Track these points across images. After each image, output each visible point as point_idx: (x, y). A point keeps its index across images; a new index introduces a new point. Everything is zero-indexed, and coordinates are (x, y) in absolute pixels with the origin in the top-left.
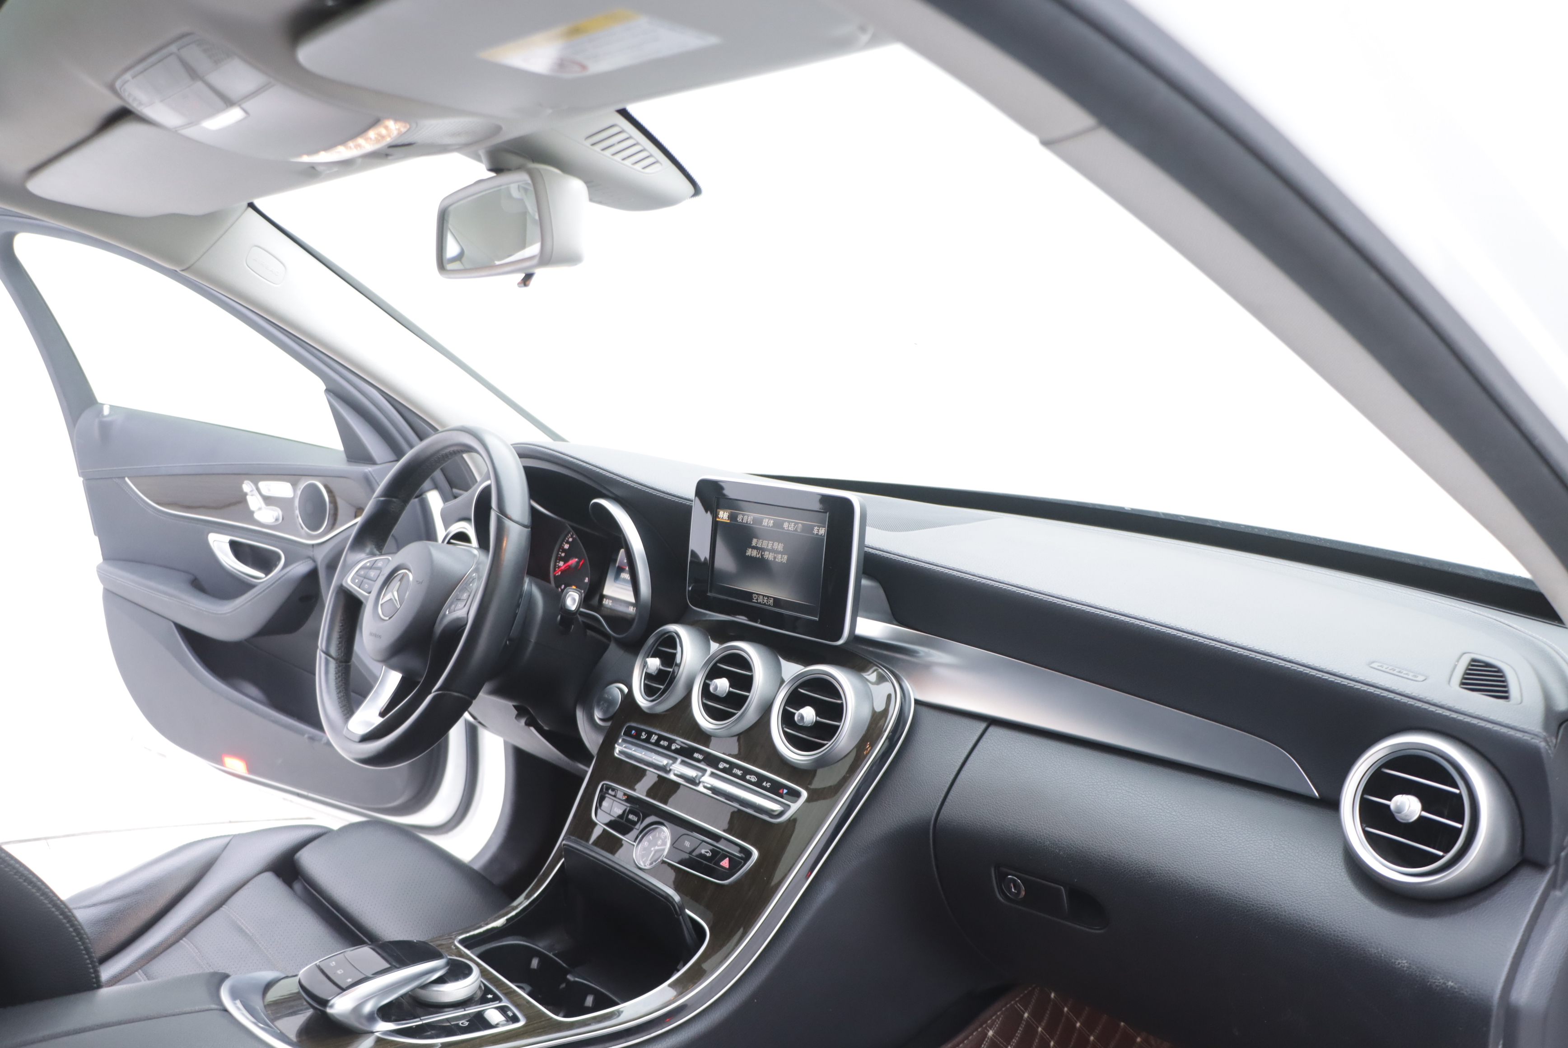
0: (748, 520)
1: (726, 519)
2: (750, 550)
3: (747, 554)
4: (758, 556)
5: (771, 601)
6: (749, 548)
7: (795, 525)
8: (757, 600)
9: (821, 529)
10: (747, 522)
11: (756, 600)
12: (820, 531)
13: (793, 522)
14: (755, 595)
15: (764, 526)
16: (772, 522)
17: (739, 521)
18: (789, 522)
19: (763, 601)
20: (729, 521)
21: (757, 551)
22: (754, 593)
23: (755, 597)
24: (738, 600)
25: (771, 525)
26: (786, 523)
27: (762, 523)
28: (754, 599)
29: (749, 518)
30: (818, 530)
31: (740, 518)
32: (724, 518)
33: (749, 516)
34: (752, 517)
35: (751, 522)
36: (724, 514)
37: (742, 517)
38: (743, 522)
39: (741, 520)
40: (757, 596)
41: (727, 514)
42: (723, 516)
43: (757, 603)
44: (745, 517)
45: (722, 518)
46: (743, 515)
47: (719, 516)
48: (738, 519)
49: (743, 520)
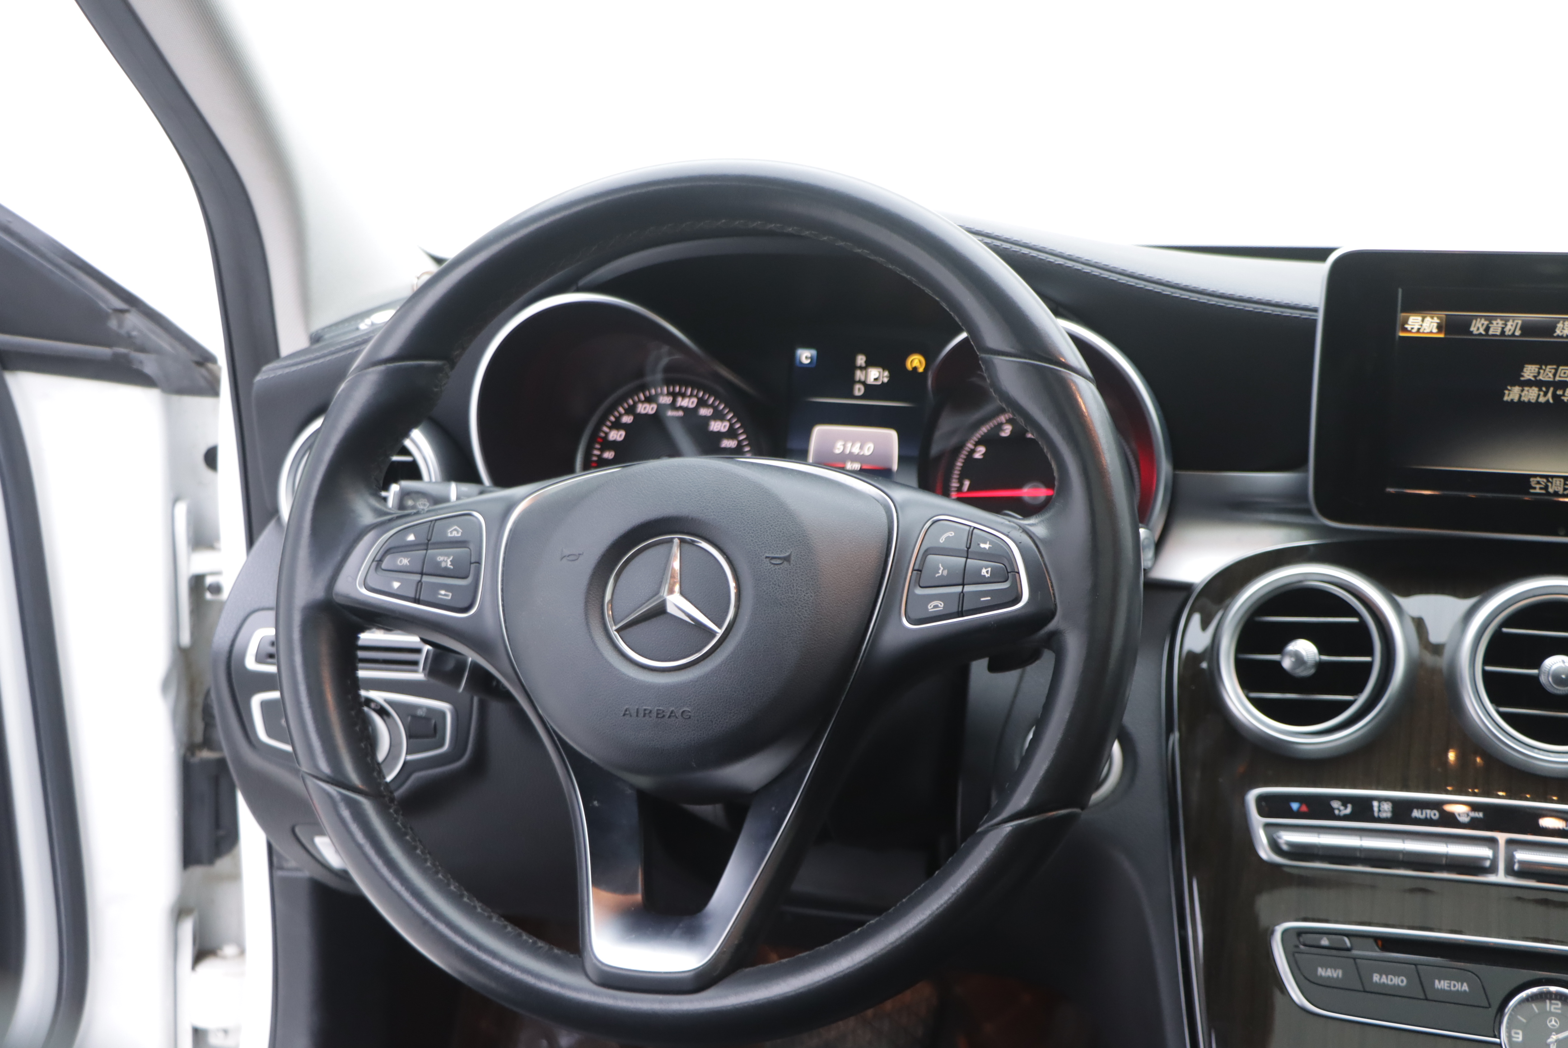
0: (1507, 329)
1: (1431, 332)
2: (1516, 390)
3: (1506, 398)
4: (1542, 399)
6: (1513, 385)
8: (1546, 488)
10: (1503, 332)
11: (1541, 489)
14: (1539, 479)
15: (1558, 337)
17: (1475, 332)
19: (1563, 489)
20: (1442, 336)
21: (1540, 390)
22: (1535, 476)
23: (1538, 483)
24: (1489, 495)
27: (1555, 332)
28: (1535, 488)
29: (1510, 323)
31: (1480, 326)
32: (1425, 329)
33: (1508, 321)
34: (1520, 322)
35: (1518, 333)
36: (1423, 321)
37: (1486, 323)
38: (1491, 332)
39: (1482, 331)
40: (1543, 482)
41: (1433, 321)
42: (1421, 325)
43: (1548, 494)
44: (1494, 322)
45: (1419, 329)
46: (1490, 319)
47: (1406, 326)
48: (1472, 329)
49: (1487, 329)
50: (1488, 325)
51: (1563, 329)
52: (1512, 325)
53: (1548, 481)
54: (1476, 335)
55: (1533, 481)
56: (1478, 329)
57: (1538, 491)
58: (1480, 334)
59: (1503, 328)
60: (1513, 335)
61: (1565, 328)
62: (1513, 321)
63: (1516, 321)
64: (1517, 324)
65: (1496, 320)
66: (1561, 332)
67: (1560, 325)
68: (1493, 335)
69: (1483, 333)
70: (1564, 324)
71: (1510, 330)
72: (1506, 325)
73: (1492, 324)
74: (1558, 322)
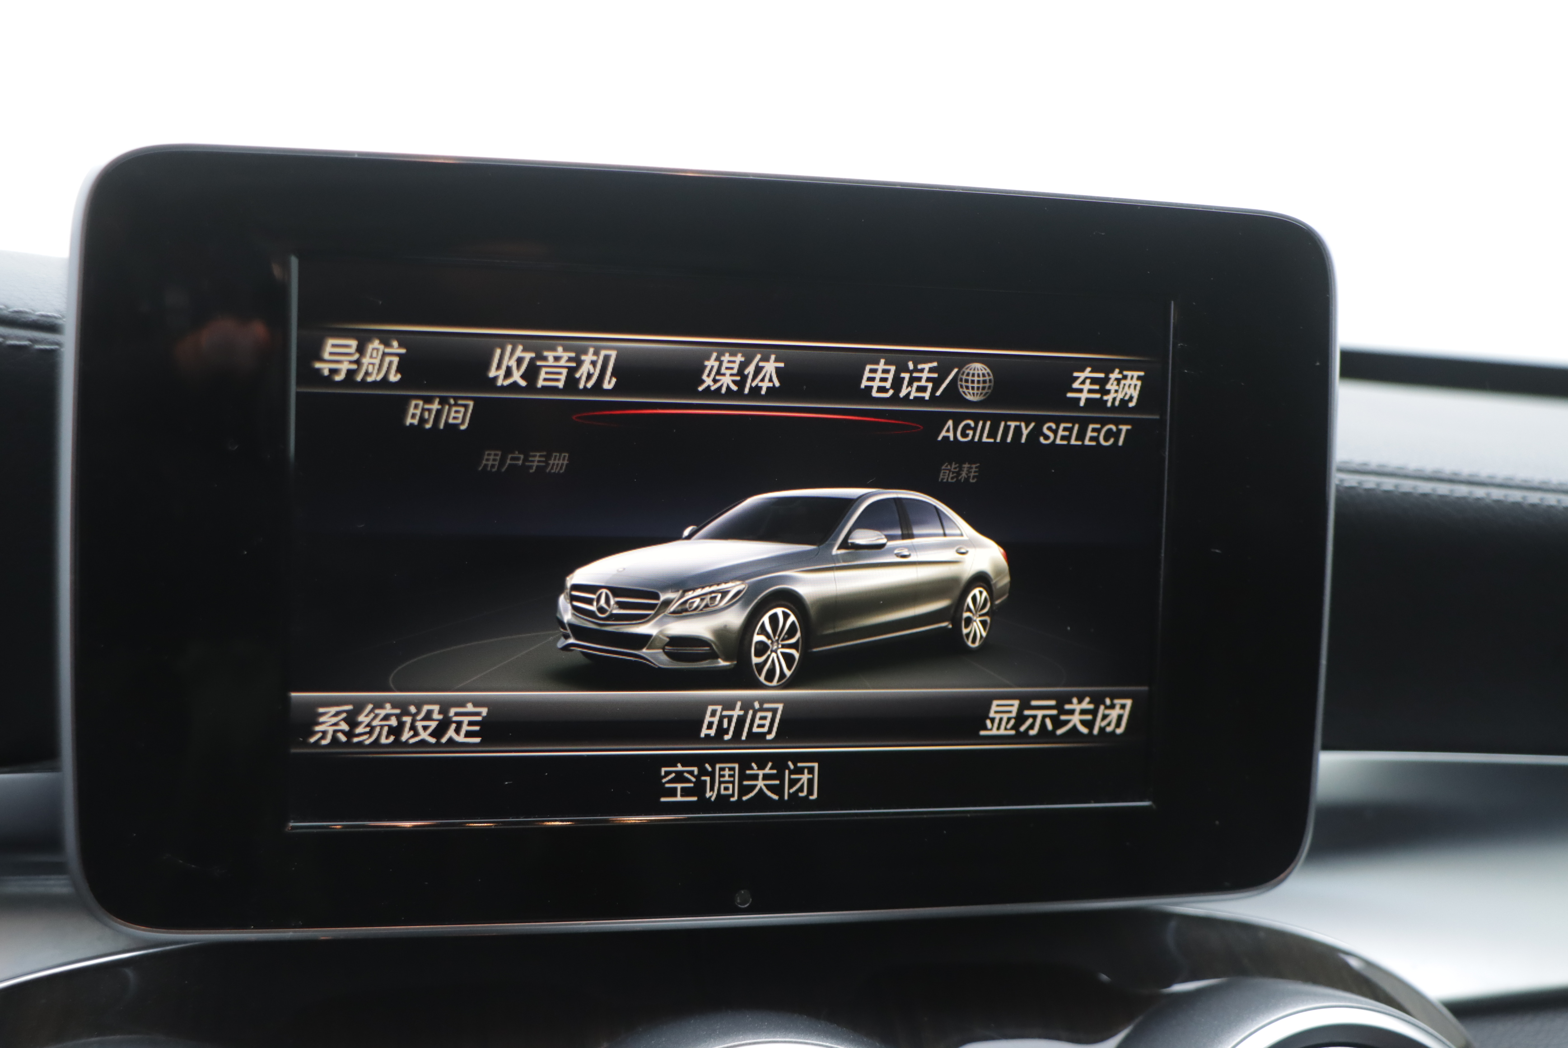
0: (581, 374)
1: (384, 382)
5: (805, 777)
7: (942, 372)
8: (699, 788)
9: (1115, 375)
10: (572, 382)
11: (685, 792)
12: (1111, 386)
13: (927, 357)
14: (680, 768)
15: (707, 394)
16: (770, 367)
17: (502, 382)
18: (899, 362)
19: (744, 790)
22: (672, 761)
23: (679, 777)
25: (765, 385)
26: (881, 366)
27: (699, 383)
28: (673, 792)
29: (588, 358)
30: (1103, 382)
31: (513, 363)
32: (367, 374)
33: (585, 352)
34: (613, 354)
35: (608, 384)
36: (361, 350)
37: (528, 356)
38: (540, 383)
39: (517, 377)
40: (691, 773)
41: (388, 350)
42: (358, 362)
43: (704, 805)
44: (550, 355)
45: (351, 373)
46: (538, 348)
47: (318, 365)
48: (492, 374)
49: (531, 373)
50: (532, 361)
51: (718, 373)
52: (594, 363)
53: (703, 772)
54: (503, 389)
55: (668, 773)
56: (508, 373)
57: (679, 798)
58: (514, 386)
59: (572, 371)
60: (598, 388)
61: (723, 371)
62: (596, 353)
63: (603, 353)
64: (607, 358)
65: (554, 349)
66: (715, 381)
67: (712, 363)
68: (545, 390)
69: (523, 383)
70: (718, 359)
71: (589, 376)
72: (580, 363)
73: (545, 359)
74: (708, 358)
